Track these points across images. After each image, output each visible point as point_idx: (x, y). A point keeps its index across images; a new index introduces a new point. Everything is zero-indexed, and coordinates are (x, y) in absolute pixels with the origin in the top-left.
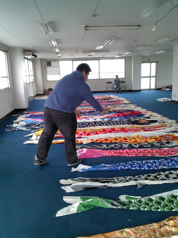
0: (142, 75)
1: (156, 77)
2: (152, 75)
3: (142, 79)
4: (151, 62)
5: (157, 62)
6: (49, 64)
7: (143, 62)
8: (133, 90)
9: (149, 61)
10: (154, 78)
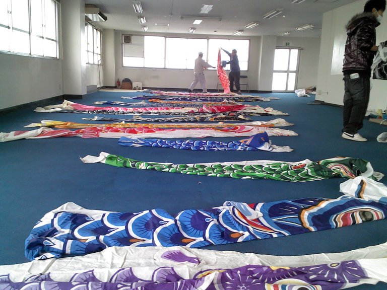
0: (275, 69)
1: (297, 72)
2: (290, 70)
3: (274, 74)
4: (290, 48)
5: (300, 49)
6: (128, 39)
7: (278, 47)
8: (259, 90)
9: (288, 46)
10: (294, 74)
